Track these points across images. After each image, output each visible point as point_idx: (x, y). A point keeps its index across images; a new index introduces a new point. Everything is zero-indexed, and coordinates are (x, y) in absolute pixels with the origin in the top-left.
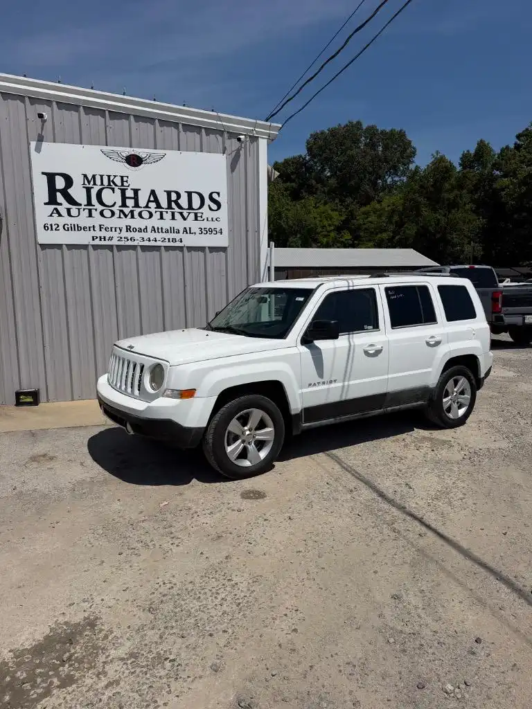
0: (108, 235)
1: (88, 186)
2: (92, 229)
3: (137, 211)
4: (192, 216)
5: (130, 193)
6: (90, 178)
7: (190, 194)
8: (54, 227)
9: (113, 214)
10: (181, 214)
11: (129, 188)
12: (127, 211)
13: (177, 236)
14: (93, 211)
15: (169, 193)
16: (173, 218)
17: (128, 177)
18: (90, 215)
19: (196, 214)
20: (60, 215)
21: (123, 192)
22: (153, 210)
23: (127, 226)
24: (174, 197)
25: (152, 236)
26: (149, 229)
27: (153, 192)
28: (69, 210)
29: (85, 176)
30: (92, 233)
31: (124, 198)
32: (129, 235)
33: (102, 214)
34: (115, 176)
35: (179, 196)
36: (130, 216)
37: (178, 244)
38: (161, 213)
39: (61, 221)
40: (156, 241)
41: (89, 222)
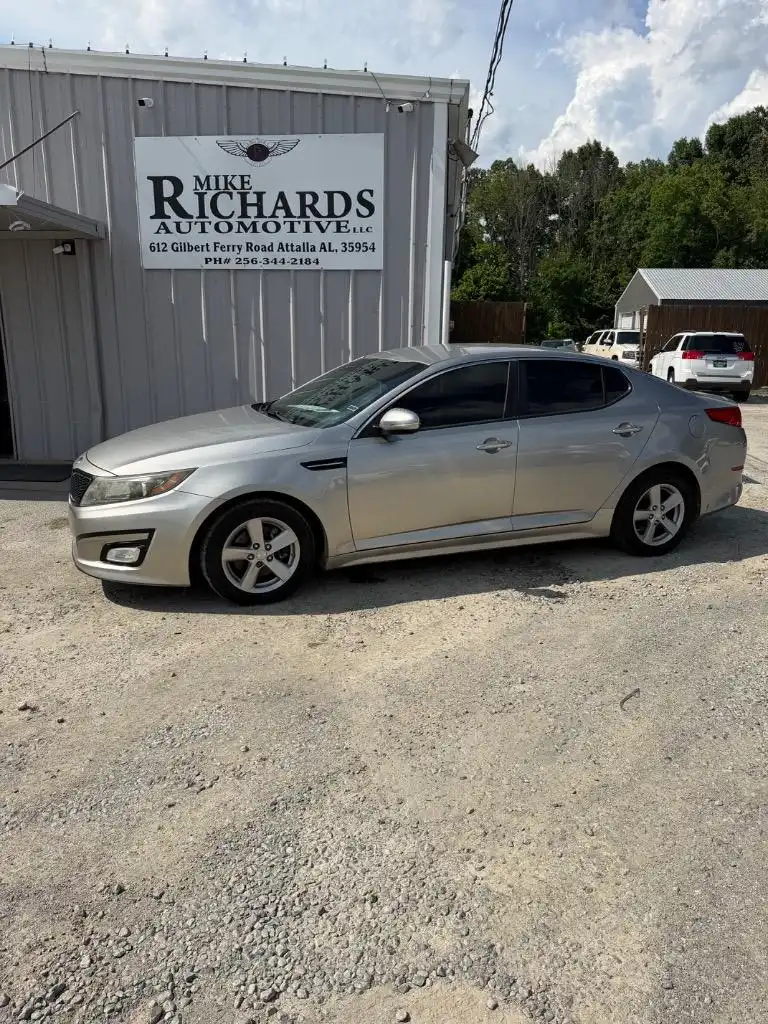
0: (224, 255)
1: (200, 191)
2: (205, 248)
3: (261, 221)
4: (333, 226)
5: (252, 199)
6: (203, 180)
7: (330, 195)
8: (162, 247)
9: (230, 227)
10: (318, 223)
11: (251, 191)
12: (247, 222)
13: (312, 256)
14: (207, 225)
15: (302, 195)
16: (308, 230)
17: (249, 176)
18: (203, 231)
19: (338, 223)
20: (168, 232)
21: (243, 196)
22: (280, 220)
23: (247, 243)
24: (309, 200)
25: (280, 255)
26: (276, 248)
27: (282, 196)
28: (178, 225)
29: (197, 178)
30: (206, 254)
31: (244, 205)
32: (251, 255)
33: (217, 227)
34: (234, 176)
35: (315, 197)
36: (251, 229)
37: (313, 266)
38: (292, 223)
39: (169, 239)
40: (284, 262)
41: (202, 239)
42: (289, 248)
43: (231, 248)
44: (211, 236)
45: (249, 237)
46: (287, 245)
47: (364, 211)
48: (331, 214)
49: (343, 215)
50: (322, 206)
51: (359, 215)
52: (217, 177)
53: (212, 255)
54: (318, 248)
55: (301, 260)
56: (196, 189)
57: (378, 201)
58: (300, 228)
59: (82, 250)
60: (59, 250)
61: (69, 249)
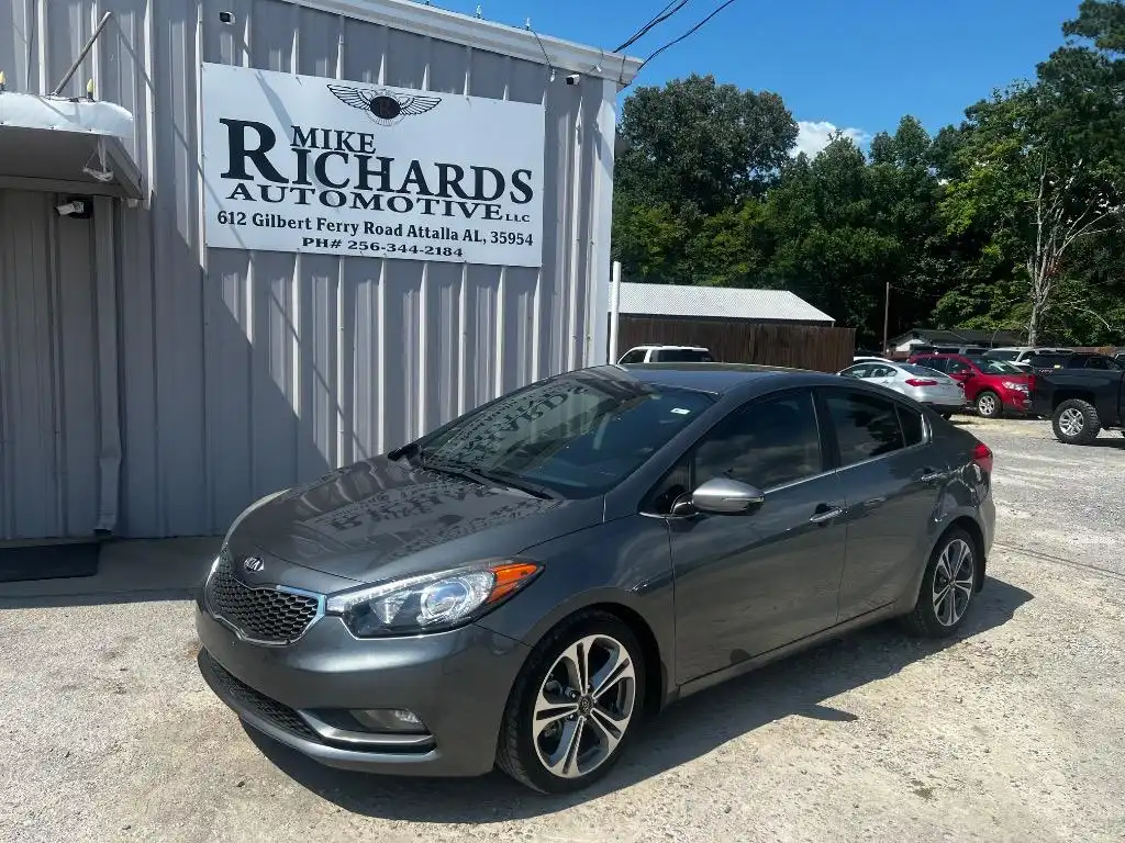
0: (331, 236)
1: (301, 147)
2: (304, 225)
3: (387, 196)
4: (481, 210)
5: (374, 165)
6: (305, 134)
7: (479, 172)
8: (236, 219)
9: (343, 200)
10: (462, 205)
11: (374, 156)
12: (367, 195)
13: (453, 245)
14: (308, 193)
15: (443, 168)
16: (448, 212)
17: (372, 136)
18: (303, 201)
19: (488, 207)
20: (248, 197)
21: (363, 161)
22: (413, 197)
23: (366, 223)
24: (451, 175)
25: (411, 242)
26: (405, 230)
27: (415, 166)
28: (264, 189)
29: (298, 130)
30: (305, 233)
31: (364, 173)
32: (370, 239)
34: (350, 133)
35: (460, 173)
36: (372, 205)
37: (454, 258)
38: (428, 203)
39: (249, 208)
40: (415, 251)
41: (300, 213)
42: (424, 233)
43: (342, 228)
44: (314, 208)
45: (369, 214)
46: (420, 229)
47: (521, 196)
48: (479, 194)
49: (494, 198)
50: (468, 184)
51: (514, 199)
52: (326, 133)
53: (314, 234)
54: (461, 236)
55: (439, 249)
56: (295, 144)
57: (537, 184)
58: (438, 209)
59: (103, 212)
60: (66, 209)
61: (81, 209)
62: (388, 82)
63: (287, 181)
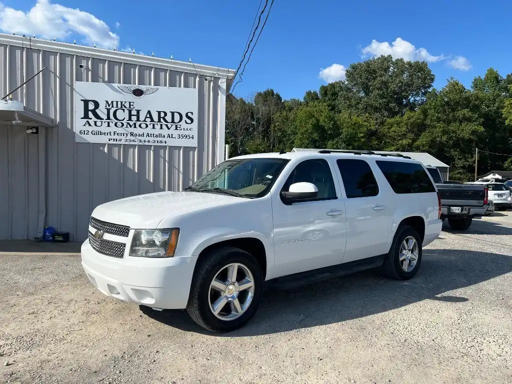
0: (119, 138)
1: (108, 108)
2: (109, 134)
3: (139, 123)
4: (174, 127)
5: (134, 112)
6: (110, 103)
7: (173, 113)
8: (86, 132)
9: (123, 125)
10: (167, 125)
11: (134, 109)
12: (132, 123)
13: (163, 140)
14: (111, 123)
15: (159, 113)
16: (161, 128)
17: (133, 103)
18: (109, 126)
19: (176, 126)
20: (90, 125)
21: (130, 111)
22: (148, 123)
23: (131, 133)
24: (162, 115)
25: (147, 139)
26: (145, 135)
27: (149, 112)
28: (95, 122)
29: (107, 102)
30: (109, 137)
31: (130, 115)
32: (132, 138)
33: (116, 125)
34: (125, 102)
35: (166, 114)
36: (133, 126)
37: (164, 144)
38: (154, 125)
39: (90, 129)
40: (149, 142)
41: (107, 130)
42: (152, 136)
43: (122, 135)
44: (113, 128)
45: (132, 130)
46: (151, 134)
47: (189, 121)
48: (173, 121)
49: (179, 122)
50: (169, 118)
51: (186, 123)
52: (117, 102)
53: (113, 137)
54: (166, 136)
55: (158, 141)
56: (106, 106)
57: (195, 117)
58: (158, 127)
59: (42, 132)
60: (29, 131)
61: (35, 131)
62: (139, 84)
63: (103, 119)
